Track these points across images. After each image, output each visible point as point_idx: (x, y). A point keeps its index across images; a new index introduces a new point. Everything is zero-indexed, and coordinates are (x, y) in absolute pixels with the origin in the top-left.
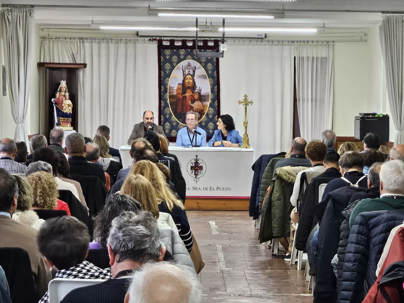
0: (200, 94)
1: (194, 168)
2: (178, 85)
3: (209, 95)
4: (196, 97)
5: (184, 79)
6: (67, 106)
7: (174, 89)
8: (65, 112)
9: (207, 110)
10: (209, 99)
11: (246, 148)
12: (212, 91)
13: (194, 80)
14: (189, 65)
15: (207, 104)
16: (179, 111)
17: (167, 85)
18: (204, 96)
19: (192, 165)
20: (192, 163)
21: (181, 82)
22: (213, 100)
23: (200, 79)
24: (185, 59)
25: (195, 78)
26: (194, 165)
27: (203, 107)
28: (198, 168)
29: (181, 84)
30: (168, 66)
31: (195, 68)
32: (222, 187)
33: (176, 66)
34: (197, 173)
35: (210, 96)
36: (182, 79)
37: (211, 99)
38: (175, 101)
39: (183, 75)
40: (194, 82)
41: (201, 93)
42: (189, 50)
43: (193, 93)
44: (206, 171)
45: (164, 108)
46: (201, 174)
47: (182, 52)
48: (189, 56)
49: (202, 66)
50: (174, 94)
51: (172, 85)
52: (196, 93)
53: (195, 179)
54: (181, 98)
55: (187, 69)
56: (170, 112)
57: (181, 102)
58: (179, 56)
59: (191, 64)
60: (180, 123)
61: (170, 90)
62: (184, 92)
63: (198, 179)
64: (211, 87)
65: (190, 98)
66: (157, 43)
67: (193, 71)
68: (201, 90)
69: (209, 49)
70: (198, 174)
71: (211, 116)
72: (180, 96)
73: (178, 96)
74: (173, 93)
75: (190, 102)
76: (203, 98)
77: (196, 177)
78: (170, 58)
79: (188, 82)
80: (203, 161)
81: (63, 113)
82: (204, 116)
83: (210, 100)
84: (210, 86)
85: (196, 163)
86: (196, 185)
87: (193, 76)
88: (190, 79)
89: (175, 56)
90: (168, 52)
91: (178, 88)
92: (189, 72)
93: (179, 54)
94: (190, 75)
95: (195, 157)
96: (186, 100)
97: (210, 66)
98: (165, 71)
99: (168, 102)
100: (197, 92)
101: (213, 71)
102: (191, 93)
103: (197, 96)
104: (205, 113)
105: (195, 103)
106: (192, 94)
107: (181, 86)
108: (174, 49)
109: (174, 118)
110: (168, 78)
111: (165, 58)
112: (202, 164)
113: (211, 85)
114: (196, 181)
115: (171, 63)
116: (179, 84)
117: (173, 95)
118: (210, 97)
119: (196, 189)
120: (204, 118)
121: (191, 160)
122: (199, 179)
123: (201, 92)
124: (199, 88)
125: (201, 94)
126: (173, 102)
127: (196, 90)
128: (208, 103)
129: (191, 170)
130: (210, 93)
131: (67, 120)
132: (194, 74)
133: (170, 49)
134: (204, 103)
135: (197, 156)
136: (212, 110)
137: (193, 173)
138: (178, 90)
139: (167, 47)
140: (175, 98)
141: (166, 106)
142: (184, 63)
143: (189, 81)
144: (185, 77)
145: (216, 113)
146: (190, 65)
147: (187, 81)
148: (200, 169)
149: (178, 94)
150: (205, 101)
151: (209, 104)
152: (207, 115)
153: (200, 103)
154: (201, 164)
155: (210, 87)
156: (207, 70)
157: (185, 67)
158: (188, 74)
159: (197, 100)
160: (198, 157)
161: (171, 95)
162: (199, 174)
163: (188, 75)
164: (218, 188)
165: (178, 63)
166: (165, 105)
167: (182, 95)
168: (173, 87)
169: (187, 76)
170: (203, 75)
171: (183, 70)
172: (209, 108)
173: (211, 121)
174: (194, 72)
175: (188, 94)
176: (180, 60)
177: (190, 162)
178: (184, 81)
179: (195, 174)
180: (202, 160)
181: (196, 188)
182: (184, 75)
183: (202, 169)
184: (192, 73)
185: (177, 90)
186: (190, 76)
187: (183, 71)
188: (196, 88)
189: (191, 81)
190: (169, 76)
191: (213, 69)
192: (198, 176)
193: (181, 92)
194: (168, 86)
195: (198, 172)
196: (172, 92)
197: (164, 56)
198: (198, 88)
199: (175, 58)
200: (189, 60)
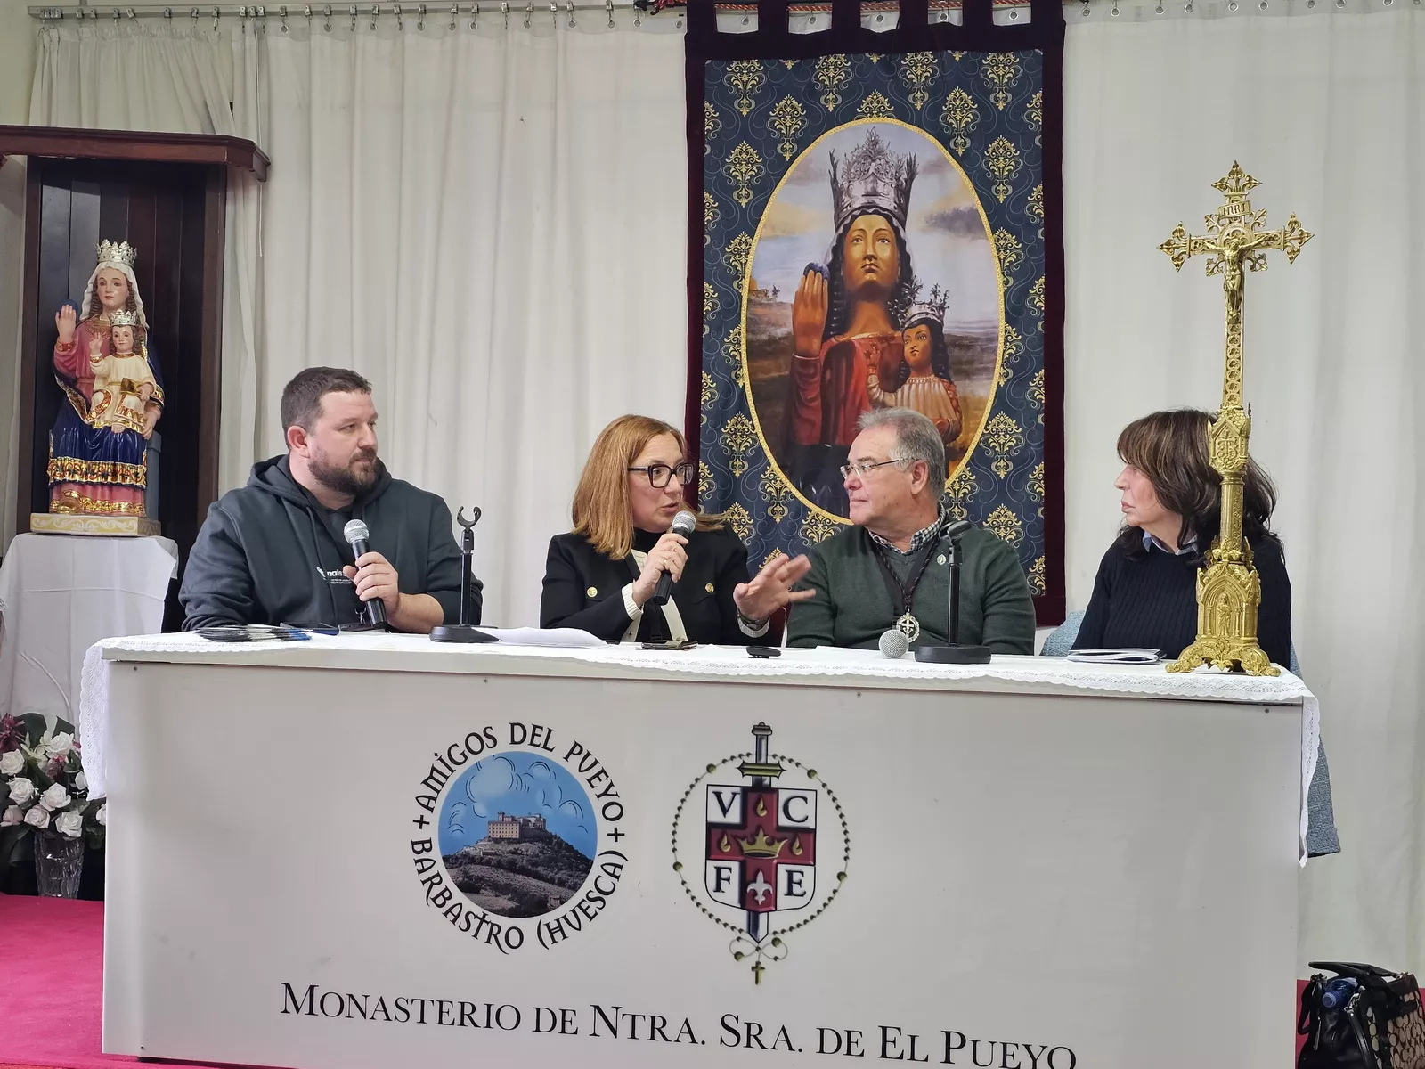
0: (935, 327)
1: (735, 840)
2: (806, 273)
3: (994, 339)
4: (915, 346)
5: (841, 239)
6: (115, 389)
7: (778, 300)
8: (99, 425)
9: (981, 430)
10: (994, 361)
11: (1237, 668)
12: (1015, 311)
13: (901, 244)
14: (873, 152)
15: (981, 392)
16: (806, 435)
17: (739, 276)
18: (965, 343)
19: (716, 816)
20: (718, 795)
21: (822, 258)
22: (1019, 370)
23: (939, 239)
24: (847, 114)
25: (911, 234)
26: (734, 816)
27: (956, 409)
28: (770, 843)
29: (821, 270)
30: (743, 162)
31: (912, 174)
32: (1000, 1039)
33: (793, 159)
34: (760, 886)
35: (1001, 340)
36: (830, 236)
37: (1007, 363)
38: (787, 373)
39: (837, 216)
40: (904, 259)
41: (941, 326)
42: (875, 59)
43: (896, 326)
44: (841, 876)
45: (720, 418)
46: (801, 901)
47: (833, 70)
48: (876, 95)
49: (953, 153)
50: (780, 332)
51: (766, 281)
52: (912, 326)
53: (747, 946)
54: (822, 357)
55: (863, 174)
56: (755, 441)
57: (818, 378)
58: (810, 95)
59: (884, 142)
60: (816, 509)
61: (759, 310)
62: (840, 318)
63: (771, 951)
64: (1006, 283)
65: (875, 356)
66: (684, 20)
67: (898, 188)
68: (942, 308)
69: (1001, 50)
70: (771, 902)
71: (1002, 470)
72: (816, 343)
73: (802, 343)
74: (777, 325)
75: (874, 380)
76: (955, 353)
77: (753, 927)
78: (762, 114)
79: (866, 257)
80: (814, 783)
81: (89, 430)
82: (960, 469)
83: (998, 370)
84: (1000, 279)
85: (758, 795)
86: (752, 1006)
87: (897, 217)
88: (878, 237)
89: (789, 99)
90: (745, 75)
91: (801, 296)
92: (875, 193)
93: (811, 86)
94: (879, 211)
95: (750, 744)
96: (850, 367)
97: (1004, 156)
98: (726, 190)
99: (745, 381)
100: (922, 322)
101: (1020, 183)
102: (884, 328)
103: (921, 344)
104: (964, 451)
105: (906, 387)
106: (890, 332)
107: (818, 285)
108: (786, 59)
109: (777, 478)
110: (743, 236)
111: (727, 115)
112: (808, 810)
113: (1006, 272)
114: (757, 968)
115: (766, 143)
116: (811, 267)
117: (772, 341)
118: (1000, 351)
119: (753, 1036)
120: (960, 480)
121: (710, 768)
122: (778, 951)
123: (941, 317)
124: (935, 293)
125: (945, 330)
126: (773, 379)
127: (914, 309)
128: (986, 390)
129: (708, 857)
130: (1002, 324)
131: (104, 476)
132: (903, 207)
133: (761, 57)
134: (964, 387)
135: (762, 731)
136: (1009, 434)
137: (732, 891)
138: (802, 308)
139: (739, 47)
140: (782, 361)
141: (732, 401)
142: (843, 140)
143: (870, 252)
144: (847, 228)
145: (1036, 448)
146: (881, 152)
147: (856, 252)
148: (788, 856)
149: (803, 329)
150: (968, 375)
151: (994, 389)
152: (981, 460)
153: (937, 387)
154: (797, 809)
155: (1001, 290)
156: (983, 183)
157: (850, 165)
158: (864, 210)
159: (921, 369)
160: (777, 746)
161: (765, 337)
162: (783, 901)
163: (864, 213)
164: (956, 1040)
165: (803, 142)
166: (725, 403)
167: (825, 338)
168: (775, 292)
169: (861, 222)
170: (957, 215)
171: (834, 181)
172: (990, 419)
173: (1003, 499)
174: (904, 193)
175: (865, 331)
176: (818, 123)
177: (701, 787)
178: (838, 250)
179: (746, 899)
180: (811, 773)
181: (755, 1030)
182: (843, 215)
183: (809, 858)
184: (888, 202)
185: (795, 308)
186: (880, 222)
187: (838, 193)
188: (913, 293)
189: (885, 252)
190: (748, 221)
191: (1023, 174)
192: (771, 922)
193: (819, 317)
194: (746, 283)
195: (771, 879)
196: (768, 323)
197: (726, 99)
198: (924, 295)
199: (788, 114)
200: (875, 119)
